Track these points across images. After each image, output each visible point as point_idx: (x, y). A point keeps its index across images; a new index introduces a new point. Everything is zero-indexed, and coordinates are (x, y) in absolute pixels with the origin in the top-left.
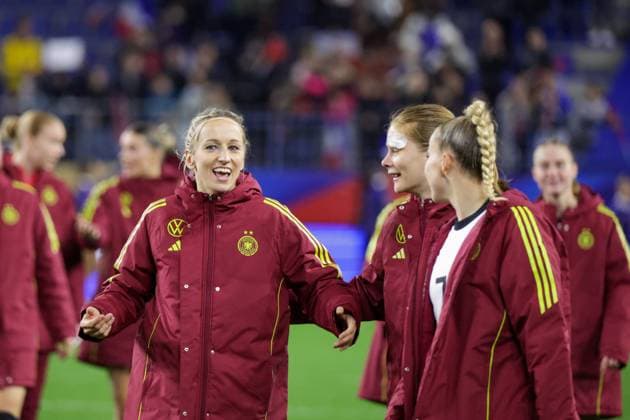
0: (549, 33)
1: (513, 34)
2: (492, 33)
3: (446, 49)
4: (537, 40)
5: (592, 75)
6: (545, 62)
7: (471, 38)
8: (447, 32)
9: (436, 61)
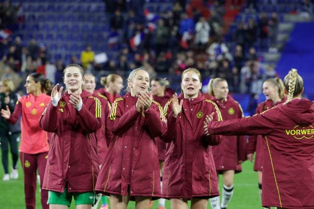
0: (257, 48)
1: (245, 50)
2: (239, 48)
3: (224, 54)
4: (252, 51)
5: (270, 62)
6: (255, 58)
7: (231, 50)
8: (224, 48)
9: (220, 57)
